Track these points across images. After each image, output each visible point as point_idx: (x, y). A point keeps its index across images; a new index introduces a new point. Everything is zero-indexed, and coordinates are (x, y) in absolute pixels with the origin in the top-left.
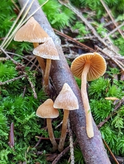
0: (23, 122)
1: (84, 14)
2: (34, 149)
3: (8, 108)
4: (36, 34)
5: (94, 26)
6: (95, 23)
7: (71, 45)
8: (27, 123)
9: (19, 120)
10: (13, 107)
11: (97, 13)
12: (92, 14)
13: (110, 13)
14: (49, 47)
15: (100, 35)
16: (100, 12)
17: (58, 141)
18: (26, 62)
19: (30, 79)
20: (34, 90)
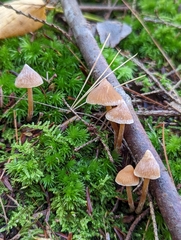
0: (99, 187)
1: (146, 64)
2: (112, 213)
3: (84, 174)
4: (110, 96)
5: (157, 77)
6: (157, 74)
7: (139, 100)
8: (104, 188)
9: (94, 186)
10: (88, 172)
11: (157, 62)
12: (152, 64)
13: (170, 62)
14: (124, 111)
15: (164, 87)
16: (160, 62)
17: (136, 205)
18: (94, 120)
19: (103, 142)
20: (109, 153)
